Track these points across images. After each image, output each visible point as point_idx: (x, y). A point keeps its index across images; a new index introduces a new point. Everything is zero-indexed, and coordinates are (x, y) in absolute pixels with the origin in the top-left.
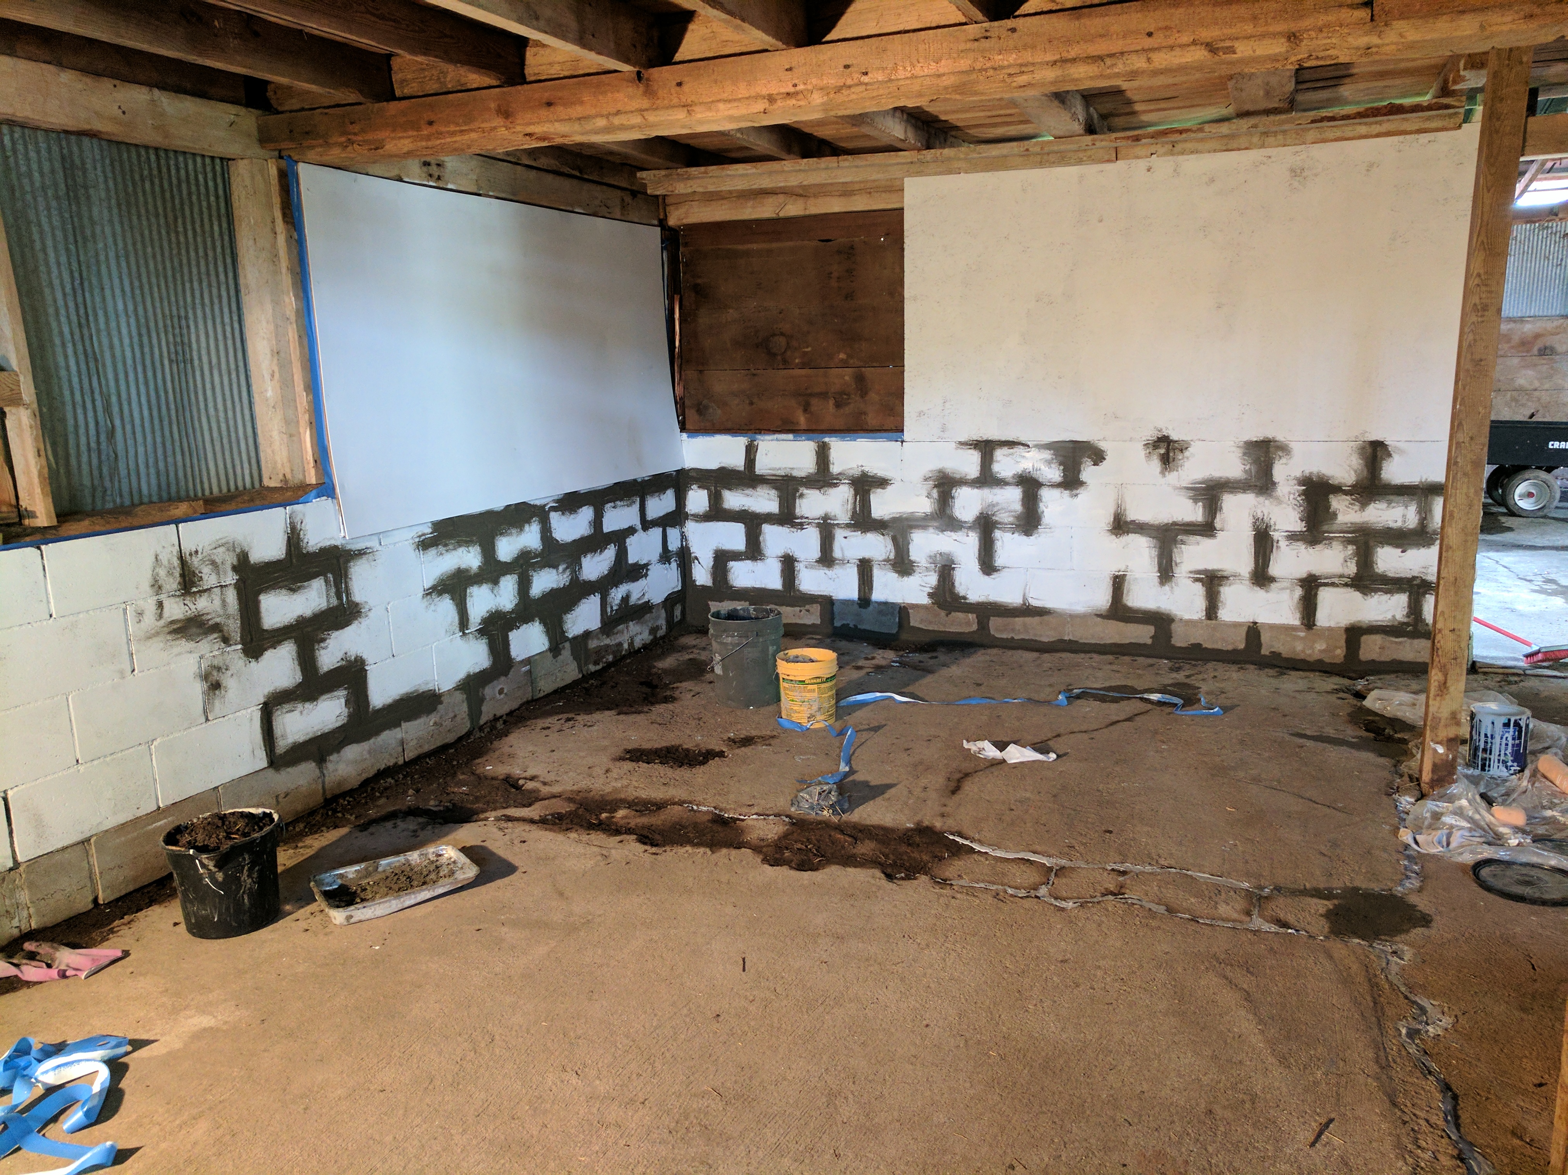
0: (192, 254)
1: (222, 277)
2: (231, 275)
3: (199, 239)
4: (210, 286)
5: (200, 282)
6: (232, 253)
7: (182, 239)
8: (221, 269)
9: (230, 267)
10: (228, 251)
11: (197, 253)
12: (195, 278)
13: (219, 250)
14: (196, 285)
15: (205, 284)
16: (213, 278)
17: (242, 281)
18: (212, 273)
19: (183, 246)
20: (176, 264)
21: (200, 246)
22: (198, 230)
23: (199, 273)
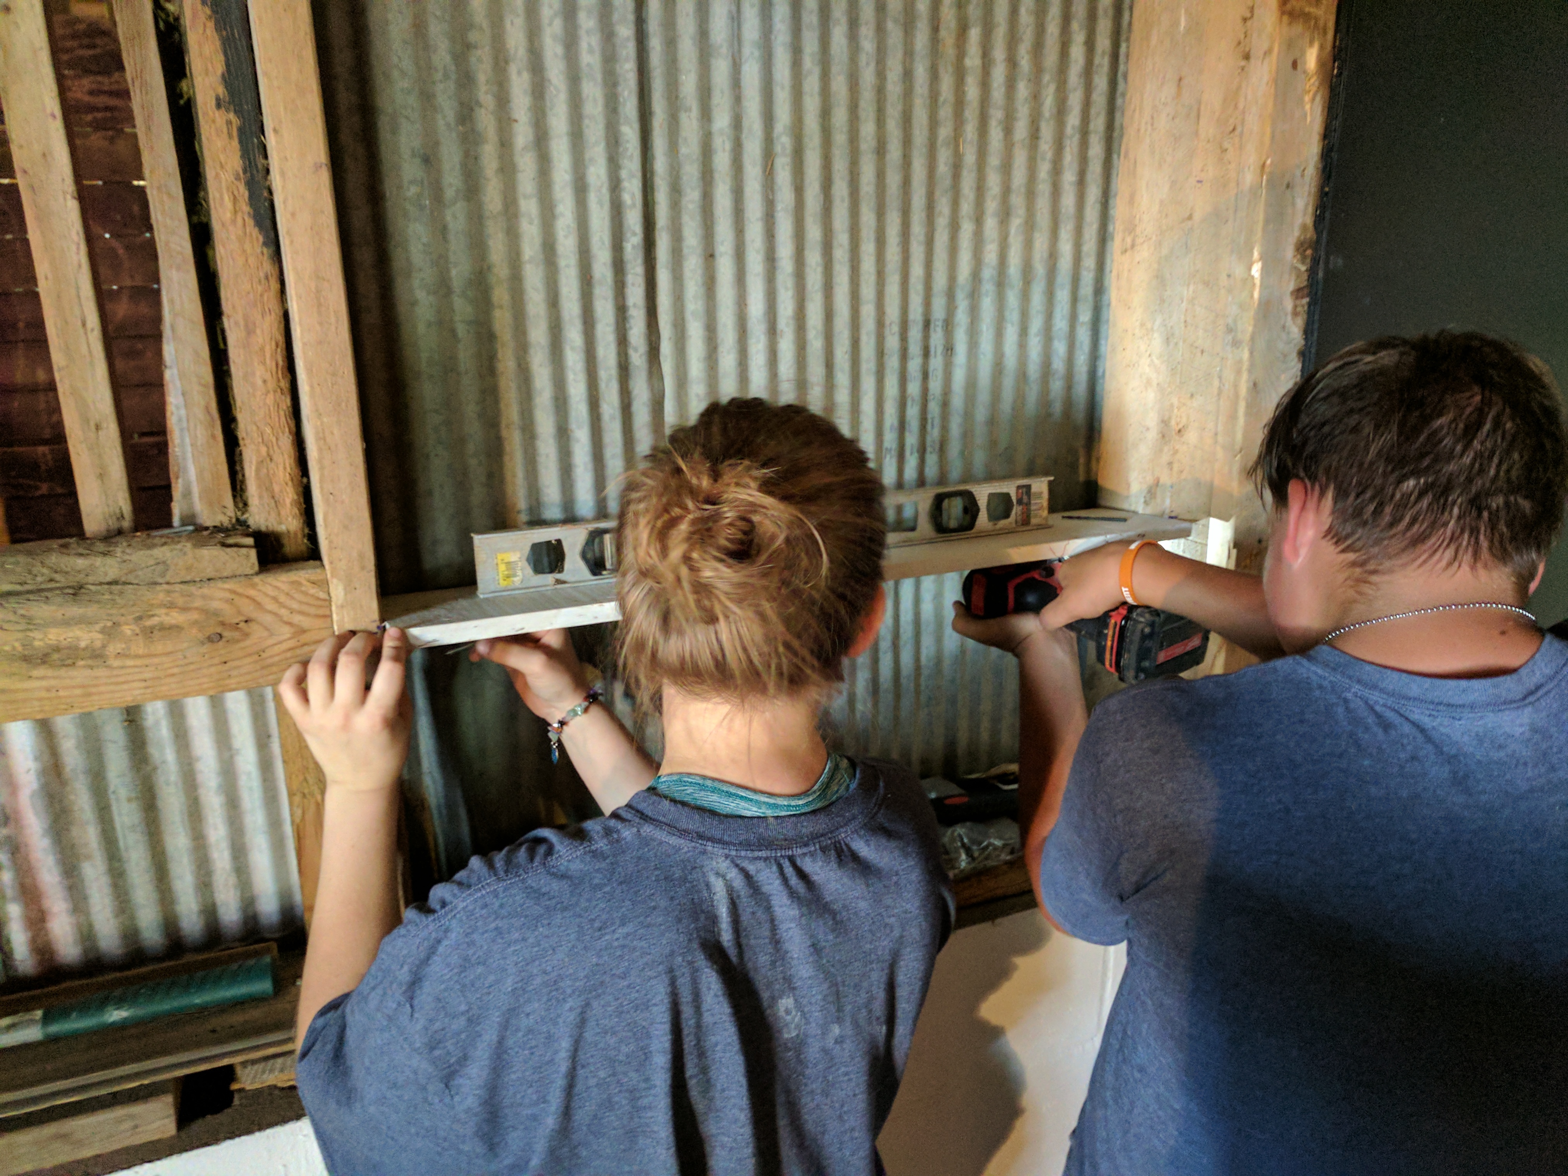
0: (996, 135)
1: (1068, 201)
2: (1093, 193)
3: (1023, 90)
4: (1030, 225)
5: (1005, 215)
6: (1110, 126)
7: (972, 92)
8: (1069, 177)
9: (1095, 168)
10: (1098, 123)
11: (1008, 131)
12: (992, 205)
13: (1073, 120)
14: (991, 224)
15: (1016, 222)
16: (1043, 204)
17: (1119, 210)
18: (1044, 188)
19: (971, 114)
20: (943, 168)
21: (1023, 112)
22: (1025, 62)
23: (1006, 191)
